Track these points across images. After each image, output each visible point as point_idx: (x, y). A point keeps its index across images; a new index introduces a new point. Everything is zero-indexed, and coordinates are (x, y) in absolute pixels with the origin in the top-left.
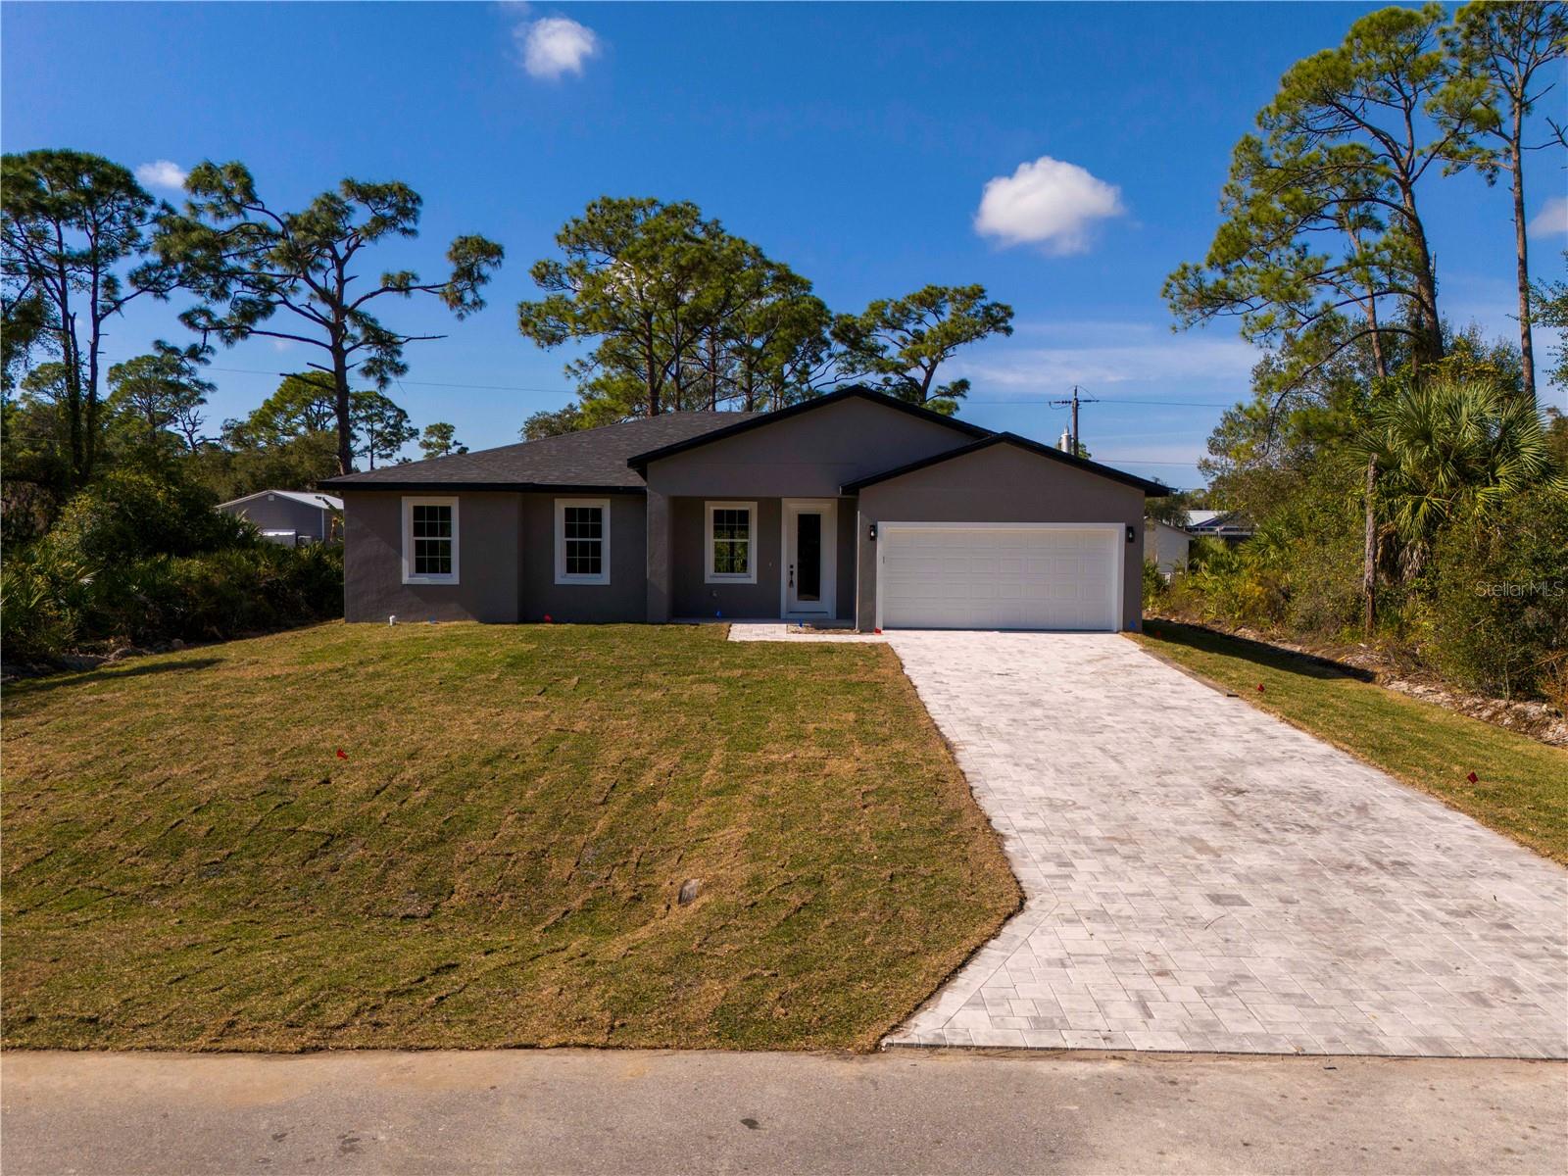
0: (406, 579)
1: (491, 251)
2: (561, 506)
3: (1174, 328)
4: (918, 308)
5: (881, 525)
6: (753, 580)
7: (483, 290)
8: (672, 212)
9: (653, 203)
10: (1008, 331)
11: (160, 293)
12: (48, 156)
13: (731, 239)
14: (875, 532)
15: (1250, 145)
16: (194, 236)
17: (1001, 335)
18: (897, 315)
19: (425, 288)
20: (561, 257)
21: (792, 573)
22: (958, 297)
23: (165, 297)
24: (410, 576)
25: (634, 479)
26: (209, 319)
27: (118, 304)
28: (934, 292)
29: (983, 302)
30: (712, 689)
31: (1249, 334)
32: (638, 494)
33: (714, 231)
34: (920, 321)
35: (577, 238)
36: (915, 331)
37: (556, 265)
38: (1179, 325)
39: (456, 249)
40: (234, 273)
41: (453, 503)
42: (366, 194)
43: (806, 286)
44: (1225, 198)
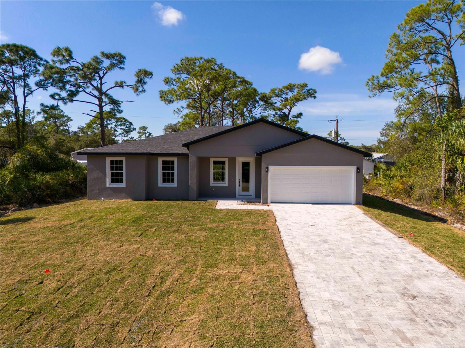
0: (108, 185)
1: (149, 74)
2: (160, 160)
3: (370, 97)
4: (286, 90)
5: (269, 166)
6: (226, 185)
7: (145, 87)
8: (208, 61)
9: (202, 58)
10: (315, 97)
11: (45, 88)
12: (8, 46)
13: (226, 69)
14: (268, 169)
15: (395, 36)
16: (54, 70)
17: (313, 99)
18: (280, 93)
19: (128, 86)
20: (173, 76)
21: (240, 182)
22: (299, 87)
23: (46, 90)
24: (109, 184)
25: (185, 151)
26: (60, 97)
27: (32, 92)
28: (291, 85)
29: (307, 88)
30: (204, 233)
31: (396, 98)
32: (186, 156)
33: (221, 67)
34: (287, 94)
35: (178, 70)
36: (285, 97)
37: (171, 79)
38: (371, 95)
39: (137, 74)
40: (68, 82)
41: (123, 159)
42: (108, 56)
43: (251, 84)
44: (387, 53)
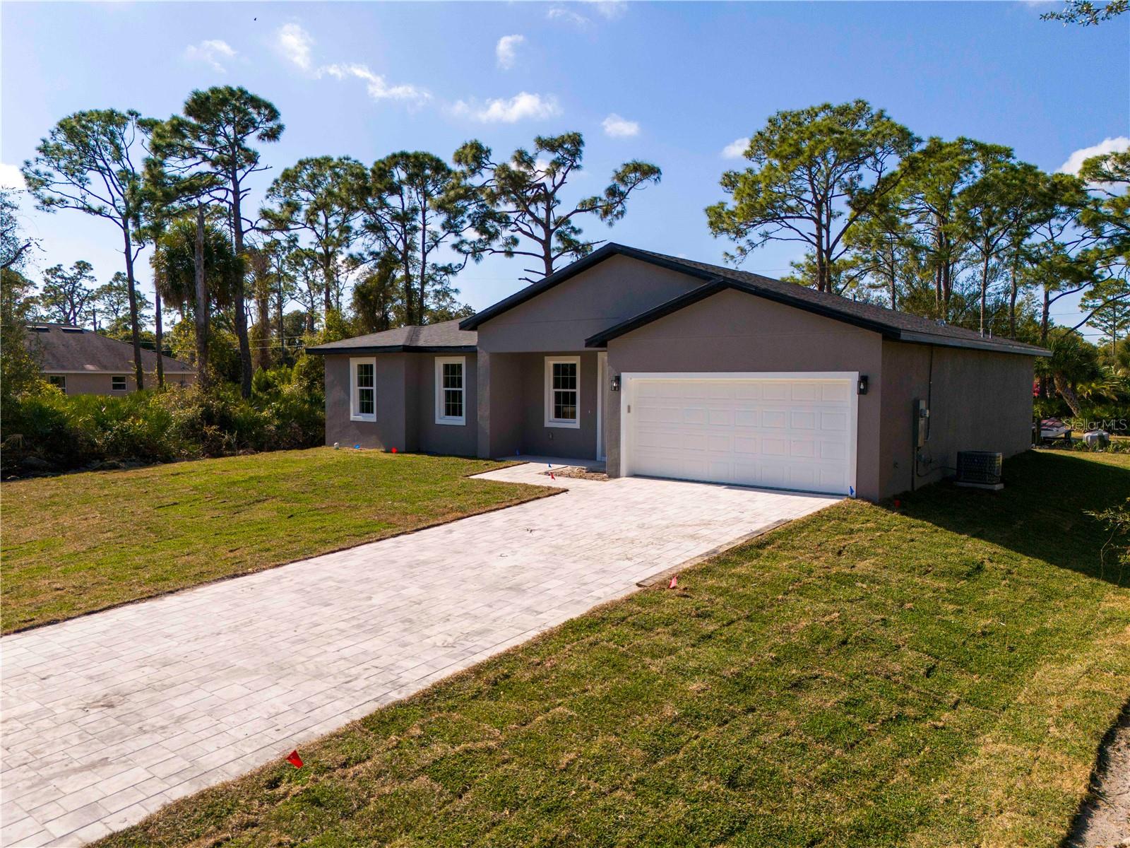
0: (352, 417)
1: (651, 172)
2: (443, 362)
5: (625, 377)
6: (577, 425)
8: (839, 112)
9: (828, 107)
11: (457, 232)
12: (404, 155)
14: (619, 382)
23: (459, 235)
24: (355, 415)
27: (437, 243)
32: (474, 351)
41: (375, 361)
